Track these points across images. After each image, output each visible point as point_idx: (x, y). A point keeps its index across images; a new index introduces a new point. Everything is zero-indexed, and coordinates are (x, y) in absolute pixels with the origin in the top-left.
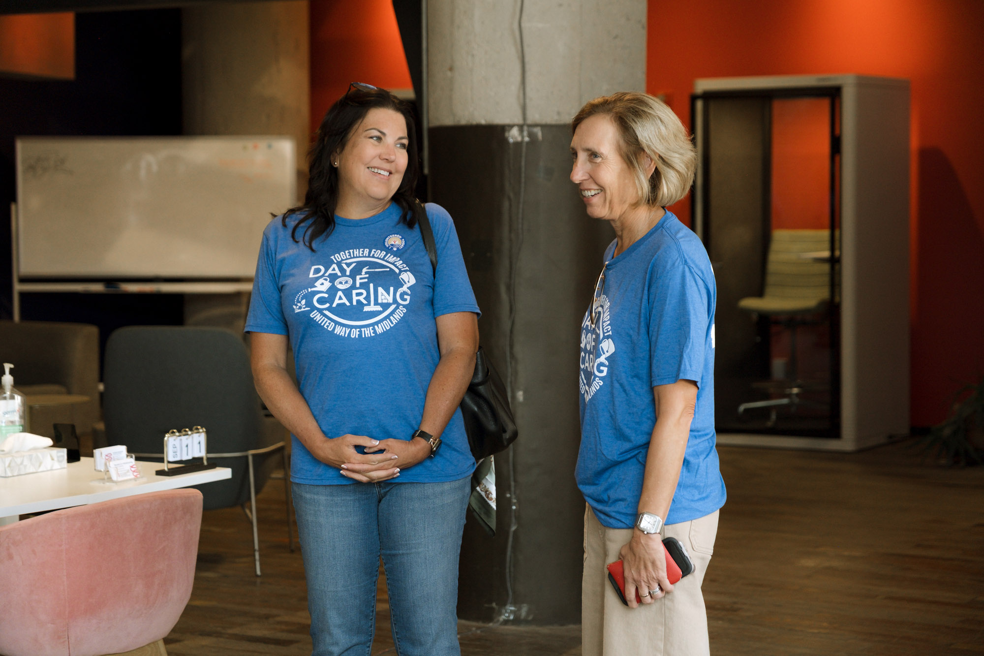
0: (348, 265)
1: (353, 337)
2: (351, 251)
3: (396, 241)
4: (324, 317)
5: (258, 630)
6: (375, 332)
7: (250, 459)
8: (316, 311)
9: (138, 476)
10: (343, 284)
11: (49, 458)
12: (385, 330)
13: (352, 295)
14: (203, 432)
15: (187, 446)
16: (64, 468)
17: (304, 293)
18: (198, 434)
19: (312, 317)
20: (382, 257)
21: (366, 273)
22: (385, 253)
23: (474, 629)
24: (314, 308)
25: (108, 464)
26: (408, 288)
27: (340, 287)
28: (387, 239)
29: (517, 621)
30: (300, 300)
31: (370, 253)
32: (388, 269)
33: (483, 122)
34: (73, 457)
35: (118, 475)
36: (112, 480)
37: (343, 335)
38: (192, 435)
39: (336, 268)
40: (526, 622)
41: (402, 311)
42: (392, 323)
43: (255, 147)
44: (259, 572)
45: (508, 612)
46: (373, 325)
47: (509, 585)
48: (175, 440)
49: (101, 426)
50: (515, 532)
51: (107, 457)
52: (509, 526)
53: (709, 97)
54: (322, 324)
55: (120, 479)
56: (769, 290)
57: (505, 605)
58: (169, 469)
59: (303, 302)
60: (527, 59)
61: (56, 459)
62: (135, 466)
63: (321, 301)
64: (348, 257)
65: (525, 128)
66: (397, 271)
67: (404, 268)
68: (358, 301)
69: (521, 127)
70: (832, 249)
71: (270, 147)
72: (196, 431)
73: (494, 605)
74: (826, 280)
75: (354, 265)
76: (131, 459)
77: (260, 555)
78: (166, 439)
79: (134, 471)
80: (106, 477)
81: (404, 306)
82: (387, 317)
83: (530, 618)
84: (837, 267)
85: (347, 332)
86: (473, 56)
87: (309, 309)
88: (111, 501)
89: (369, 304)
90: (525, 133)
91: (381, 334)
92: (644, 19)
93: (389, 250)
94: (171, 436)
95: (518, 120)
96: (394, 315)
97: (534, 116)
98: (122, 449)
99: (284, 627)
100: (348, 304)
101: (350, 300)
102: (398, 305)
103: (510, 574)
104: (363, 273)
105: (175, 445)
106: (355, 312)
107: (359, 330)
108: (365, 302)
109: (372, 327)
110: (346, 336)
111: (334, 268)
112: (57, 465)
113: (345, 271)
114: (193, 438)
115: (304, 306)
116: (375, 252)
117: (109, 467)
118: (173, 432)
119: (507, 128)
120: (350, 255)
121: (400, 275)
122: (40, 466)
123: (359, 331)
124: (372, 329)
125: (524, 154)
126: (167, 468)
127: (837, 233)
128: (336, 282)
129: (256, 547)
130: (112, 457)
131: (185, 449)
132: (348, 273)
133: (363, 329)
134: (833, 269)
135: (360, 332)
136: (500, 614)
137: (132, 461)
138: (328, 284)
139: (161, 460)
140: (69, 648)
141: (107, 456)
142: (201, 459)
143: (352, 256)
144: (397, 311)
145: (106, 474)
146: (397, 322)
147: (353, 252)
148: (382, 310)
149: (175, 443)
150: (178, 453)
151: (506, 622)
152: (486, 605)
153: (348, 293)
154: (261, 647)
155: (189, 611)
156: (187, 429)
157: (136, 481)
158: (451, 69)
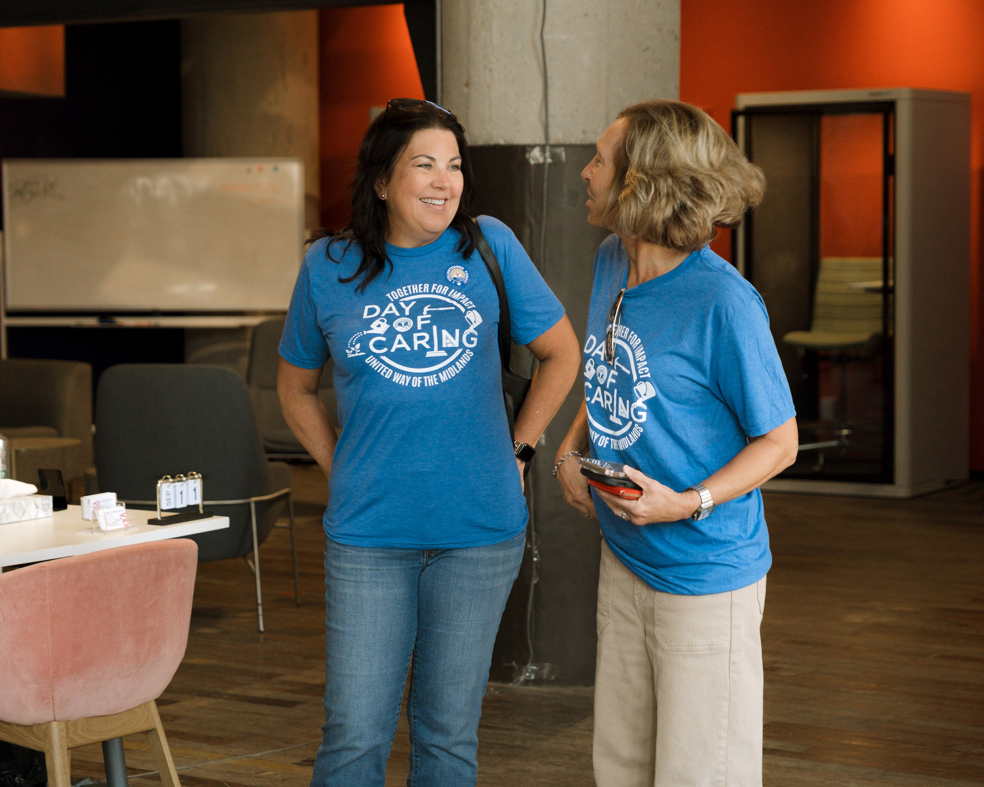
0: (407, 303)
1: (415, 386)
2: (409, 287)
3: (457, 273)
4: (381, 364)
5: (259, 691)
6: (439, 380)
7: (253, 506)
8: (372, 356)
9: (129, 525)
10: (403, 325)
11: (33, 506)
12: (450, 378)
13: (413, 338)
14: (199, 477)
15: (181, 493)
16: (49, 517)
17: (359, 336)
18: (193, 481)
19: (368, 362)
20: (445, 294)
21: (428, 313)
22: (448, 288)
23: (492, 689)
24: (369, 353)
25: (96, 512)
26: (474, 329)
27: (399, 329)
28: (449, 271)
29: (538, 681)
30: (354, 344)
31: (430, 288)
32: (453, 308)
33: (502, 142)
34: (59, 505)
35: (107, 523)
36: (101, 530)
37: (403, 384)
38: (187, 481)
39: (394, 308)
40: (549, 683)
41: (468, 355)
42: (458, 369)
43: (260, 170)
44: (262, 628)
45: (530, 671)
46: (436, 372)
47: (530, 642)
48: (168, 487)
49: (92, 471)
50: (536, 585)
51: (95, 506)
52: (530, 579)
53: (751, 113)
54: (379, 371)
55: (109, 528)
56: (818, 323)
57: (525, 663)
58: (162, 518)
59: (358, 346)
60: (549, 73)
61: (40, 507)
62: (125, 515)
63: (378, 345)
64: (406, 294)
65: (548, 148)
66: (463, 310)
67: (470, 305)
68: (420, 346)
69: (543, 148)
70: (886, 278)
71: (276, 169)
72: (191, 477)
73: (514, 664)
74: (879, 311)
75: (413, 303)
76: (122, 507)
77: (263, 610)
78: (159, 485)
79: (124, 520)
80: (94, 527)
81: (471, 349)
82: (453, 363)
83: (553, 678)
84: (891, 297)
85: (408, 380)
86: (491, 70)
87: (365, 354)
88: (98, 552)
89: (432, 349)
90: (548, 154)
91: (446, 382)
92: (677, 30)
93: (452, 285)
94: (164, 483)
95: (541, 140)
96: (460, 360)
97: (558, 136)
98: (112, 496)
99: (288, 687)
100: (408, 349)
101: (411, 345)
102: (465, 348)
103: (531, 631)
104: (425, 313)
105: (168, 492)
106: (417, 358)
107: (421, 378)
108: (427, 347)
109: (436, 375)
110: (407, 385)
111: (391, 308)
112: (42, 514)
113: (404, 310)
114: (187, 484)
115: (359, 351)
116: (436, 287)
117: (97, 516)
118: (166, 478)
119: (528, 149)
120: (408, 292)
121: (466, 315)
122: (23, 515)
123: (421, 380)
124: (436, 377)
125: (546, 176)
126: (160, 516)
127: (891, 260)
128: (395, 324)
129: (260, 601)
130: (100, 505)
131: (179, 496)
132: (407, 313)
133: (425, 378)
134: (886, 299)
135: (423, 380)
136: (520, 673)
137: (122, 509)
138: (385, 327)
139: (154, 508)
140: (54, 710)
141: (95, 504)
142: (197, 506)
143: (411, 293)
144: (463, 356)
145: (94, 523)
146: (463, 367)
147: (411, 288)
148: (446, 355)
149: (168, 489)
150: (172, 501)
151: (527, 682)
152: (506, 664)
153: (408, 336)
154: (263, 708)
155: (183, 669)
156: (182, 475)
157: (126, 530)
158: (467, 85)
